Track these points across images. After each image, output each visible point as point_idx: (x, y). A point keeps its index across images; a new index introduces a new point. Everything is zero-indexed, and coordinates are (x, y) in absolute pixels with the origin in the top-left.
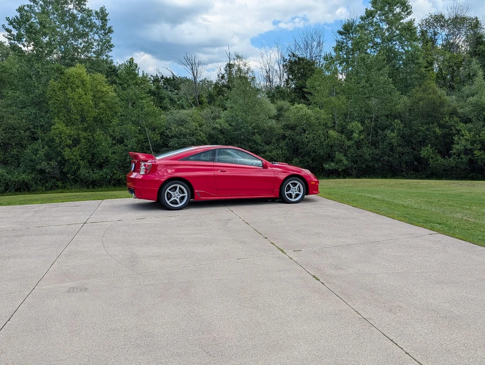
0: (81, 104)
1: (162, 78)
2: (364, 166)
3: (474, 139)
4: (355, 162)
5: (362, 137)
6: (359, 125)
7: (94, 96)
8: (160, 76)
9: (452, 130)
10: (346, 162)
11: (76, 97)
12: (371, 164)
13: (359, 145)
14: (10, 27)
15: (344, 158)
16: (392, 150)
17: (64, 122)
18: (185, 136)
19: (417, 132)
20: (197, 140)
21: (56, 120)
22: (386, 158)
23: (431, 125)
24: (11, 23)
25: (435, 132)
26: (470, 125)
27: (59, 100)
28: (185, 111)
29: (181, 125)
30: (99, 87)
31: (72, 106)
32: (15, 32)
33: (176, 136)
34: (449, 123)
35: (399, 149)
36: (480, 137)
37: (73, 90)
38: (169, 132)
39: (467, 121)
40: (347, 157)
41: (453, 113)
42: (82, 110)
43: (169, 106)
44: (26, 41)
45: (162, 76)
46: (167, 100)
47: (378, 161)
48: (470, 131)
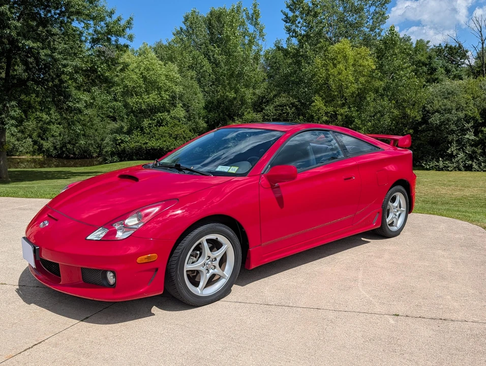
0: (340, 80)
1: (446, 47)
7: (355, 71)
8: (443, 45)
11: (336, 73)
14: (287, 11)
17: (323, 99)
18: (449, 111)
20: (466, 115)
21: (317, 97)
24: (288, 7)
27: (321, 78)
28: (461, 82)
29: (446, 98)
30: (360, 61)
31: (332, 82)
32: (291, 14)
33: (438, 111)
37: (335, 65)
38: (431, 106)
42: (341, 86)
43: (441, 77)
44: (299, 23)
45: (447, 45)
46: (441, 70)
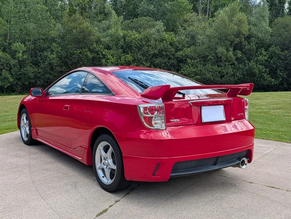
2: (27, 83)
3: (117, 63)
4: (19, 79)
5: (25, 57)
6: (23, 46)
9: (99, 54)
10: (11, 80)
12: (33, 81)
13: (22, 64)
15: (9, 76)
16: (52, 69)
19: (72, 54)
22: (47, 76)
23: (83, 49)
25: (87, 56)
26: (112, 52)
34: (97, 49)
35: (58, 69)
36: (120, 61)
39: (108, 48)
40: (12, 75)
41: (98, 41)
47: (39, 78)
48: (113, 55)
